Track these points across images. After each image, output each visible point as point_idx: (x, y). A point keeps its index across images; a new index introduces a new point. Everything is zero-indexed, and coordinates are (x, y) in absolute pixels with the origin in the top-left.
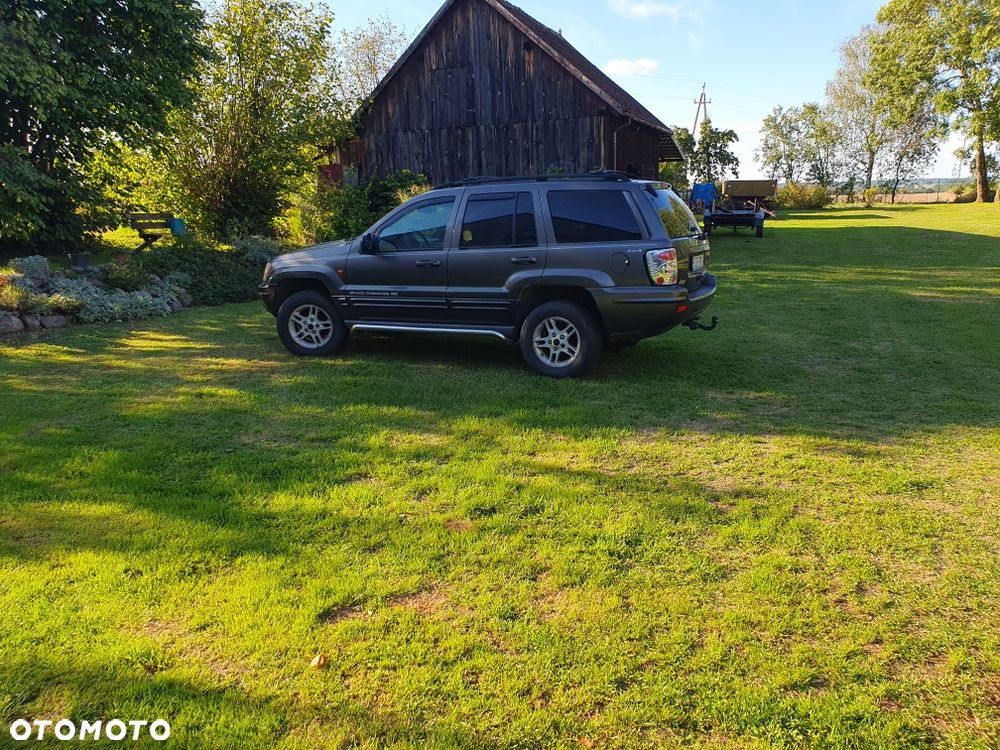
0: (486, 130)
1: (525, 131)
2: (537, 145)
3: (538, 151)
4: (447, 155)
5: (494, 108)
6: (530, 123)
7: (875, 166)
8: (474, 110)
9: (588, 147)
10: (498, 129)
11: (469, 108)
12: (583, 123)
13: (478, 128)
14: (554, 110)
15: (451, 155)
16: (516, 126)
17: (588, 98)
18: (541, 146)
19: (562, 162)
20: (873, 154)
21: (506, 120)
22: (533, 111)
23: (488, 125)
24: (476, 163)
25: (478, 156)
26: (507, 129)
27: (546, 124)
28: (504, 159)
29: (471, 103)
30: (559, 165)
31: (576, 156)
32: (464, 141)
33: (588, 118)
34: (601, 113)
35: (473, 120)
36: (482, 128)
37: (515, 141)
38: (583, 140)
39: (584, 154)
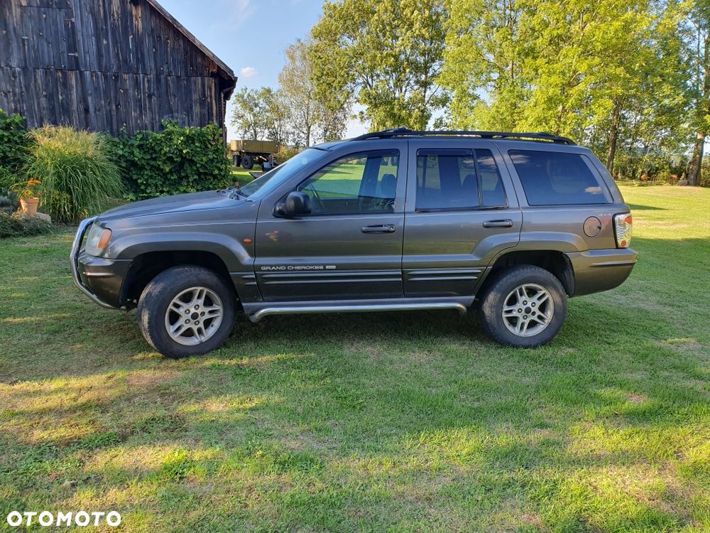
0: (92, 76)
1: (137, 84)
2: (150, 96)
3: (150, 102)
4: (45, 96)
5: (100, 55)
6: (141, 75)
7: (310, 136)
8: (77, 55)
9: (200, 104)
10: (106, 77)
11: (69, 51)
12: (195, 82)
13: (81, 73)
14: (165, 66)
15: (51, 97)
16: (126, 76)
17: (199, 60)
18: (154, 98)
19: (175, 114)
20: (309, 128)
21: (114, 69)
22: (144, 65)
23: (95, 72)
24: (82, 107)
25: (83, 99)
26: (117, 77)
27: (158, 80)
28: (114, 107)
29: (73, 47)
30: (173, 117)
31: (189, 111)
32: (65, 84)
33: (200, 78)
34: (213, 75)
35: (76, 65)
36: (88, 73)
37: (126, 91)
38: (195, 97)
39: (197, 109)
